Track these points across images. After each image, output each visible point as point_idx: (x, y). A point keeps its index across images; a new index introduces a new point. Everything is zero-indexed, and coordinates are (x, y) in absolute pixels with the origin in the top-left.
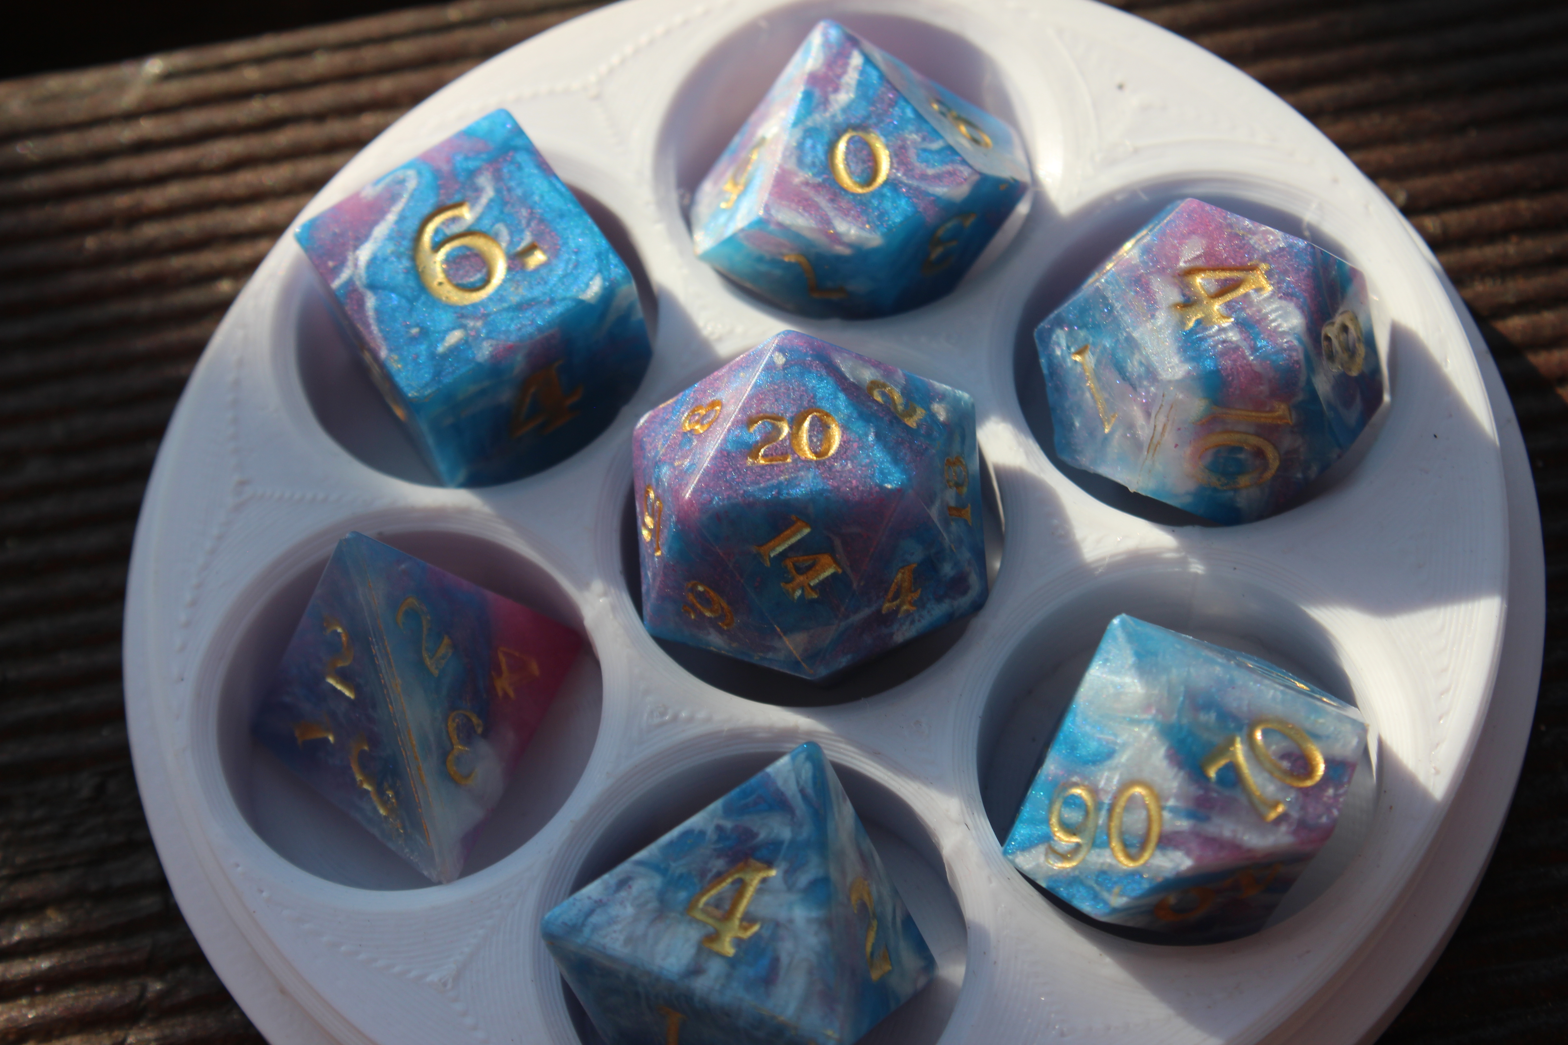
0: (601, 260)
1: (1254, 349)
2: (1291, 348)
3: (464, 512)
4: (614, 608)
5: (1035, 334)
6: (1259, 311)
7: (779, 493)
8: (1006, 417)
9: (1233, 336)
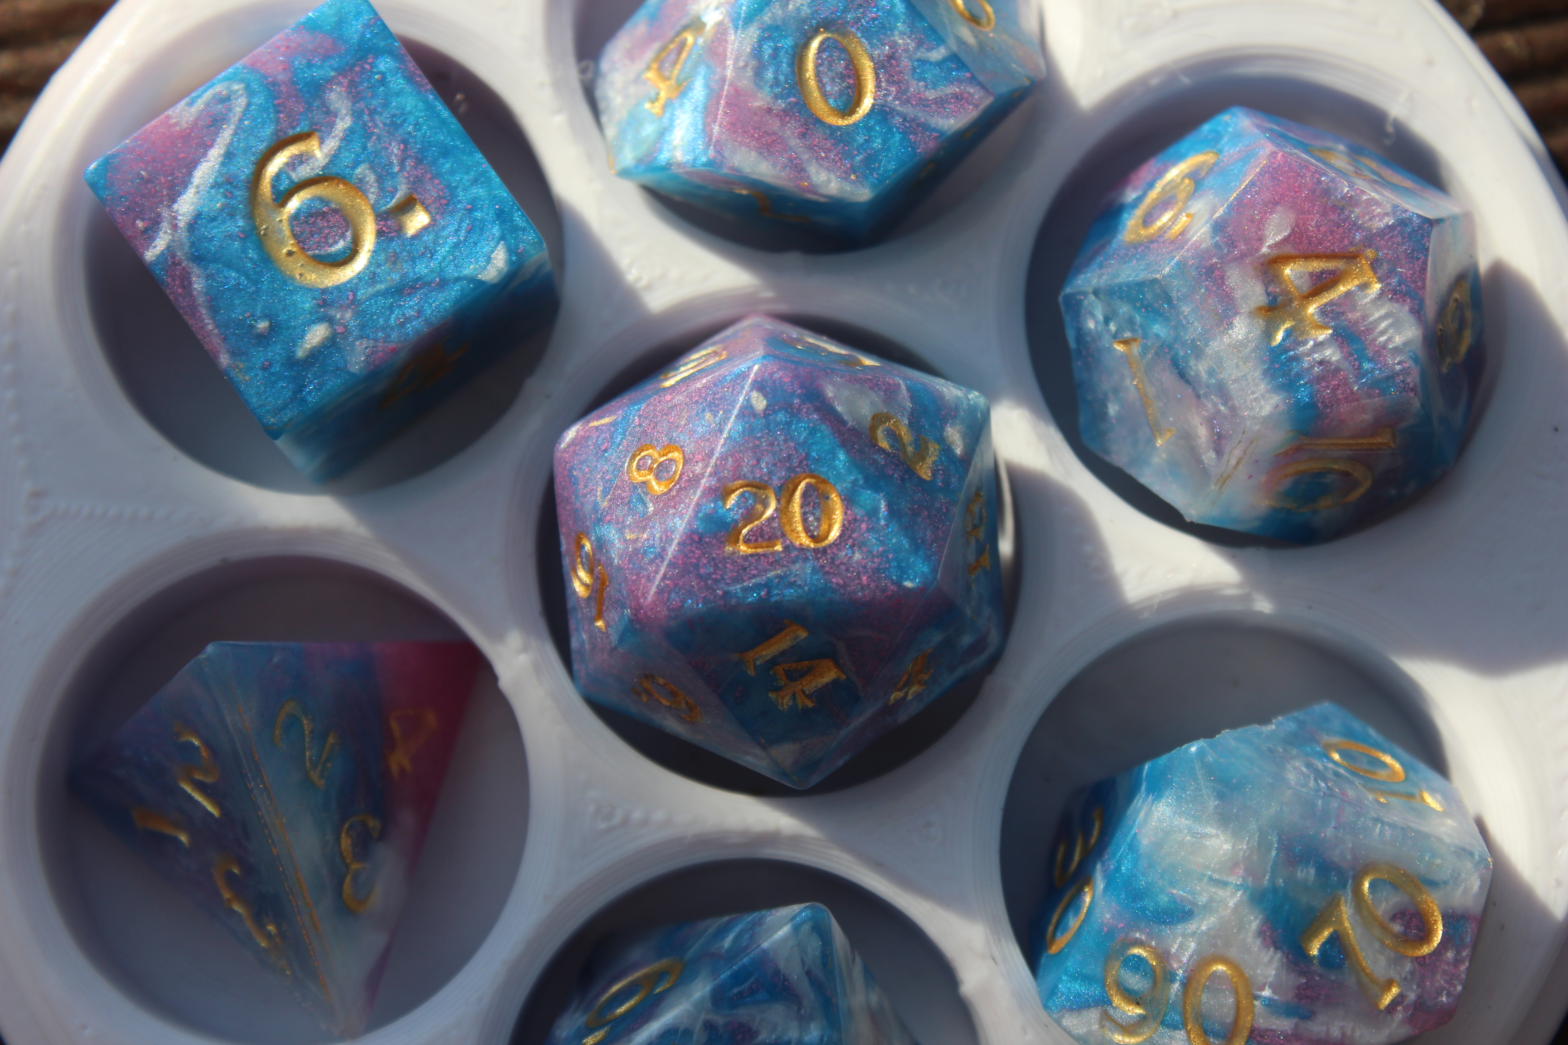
0: (503, 222)
1: (1360, 373)
2: (1405, 372)
3: (333, 534)
4: (537, 668)
5: (1061, 299)
6: (1364, 317)
7: (768, 593)
8: (1022, 399)
9: (1332, 354)
